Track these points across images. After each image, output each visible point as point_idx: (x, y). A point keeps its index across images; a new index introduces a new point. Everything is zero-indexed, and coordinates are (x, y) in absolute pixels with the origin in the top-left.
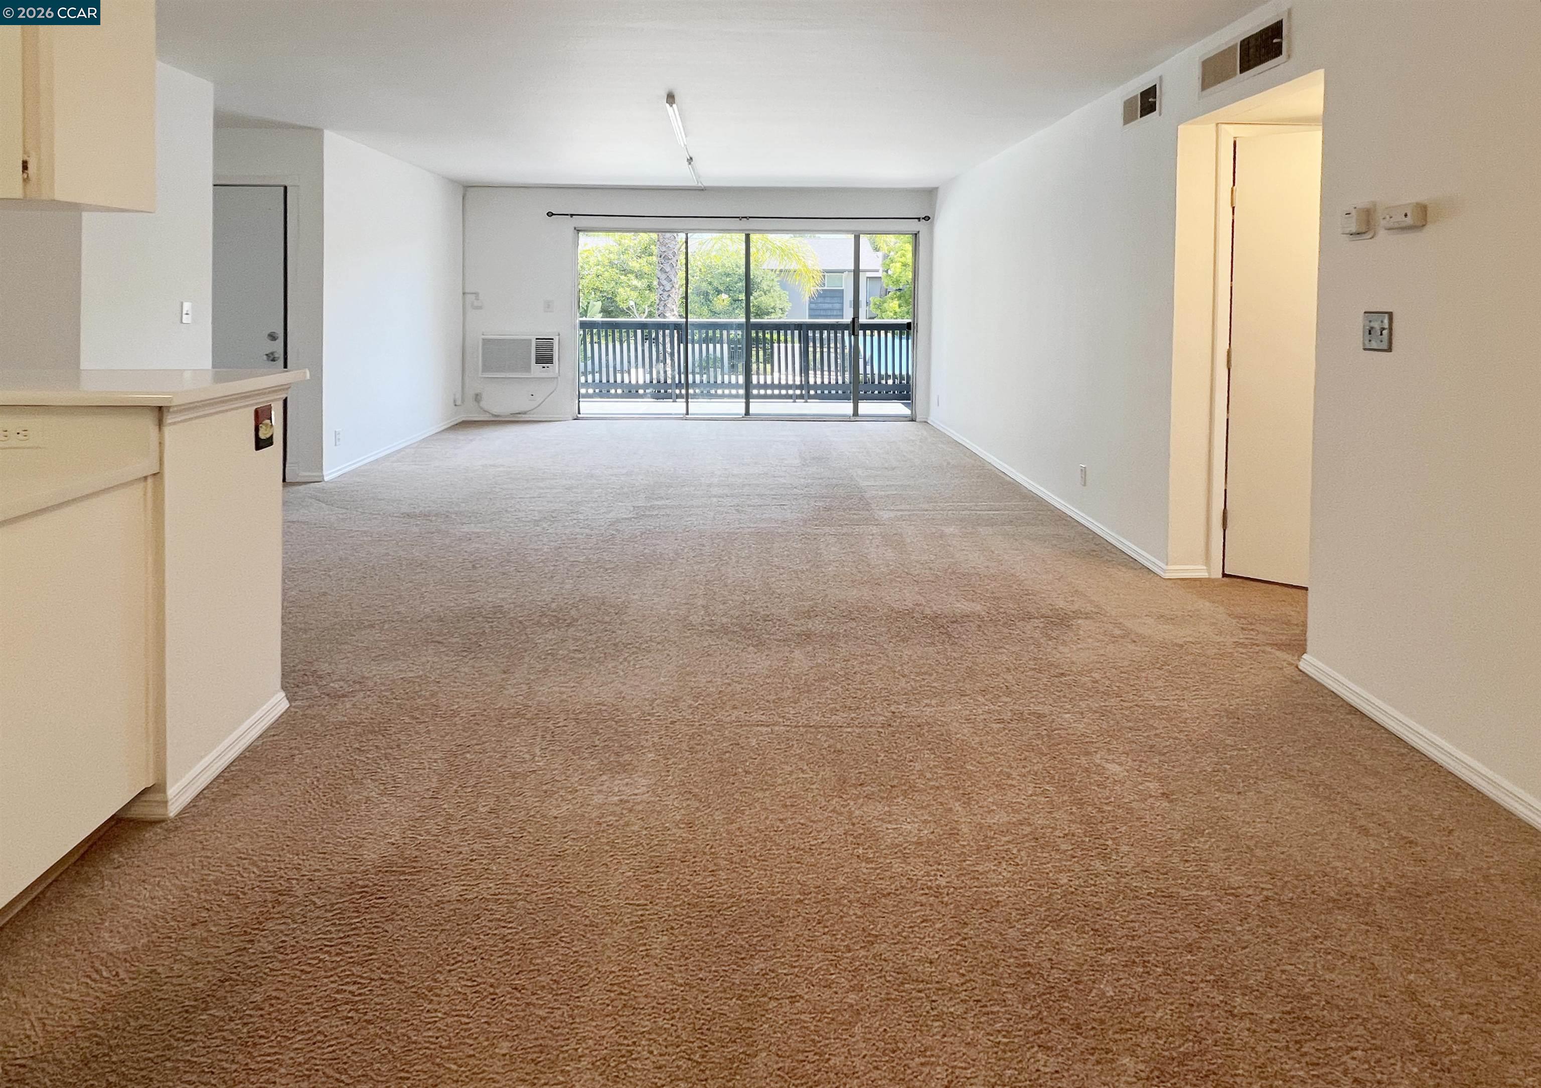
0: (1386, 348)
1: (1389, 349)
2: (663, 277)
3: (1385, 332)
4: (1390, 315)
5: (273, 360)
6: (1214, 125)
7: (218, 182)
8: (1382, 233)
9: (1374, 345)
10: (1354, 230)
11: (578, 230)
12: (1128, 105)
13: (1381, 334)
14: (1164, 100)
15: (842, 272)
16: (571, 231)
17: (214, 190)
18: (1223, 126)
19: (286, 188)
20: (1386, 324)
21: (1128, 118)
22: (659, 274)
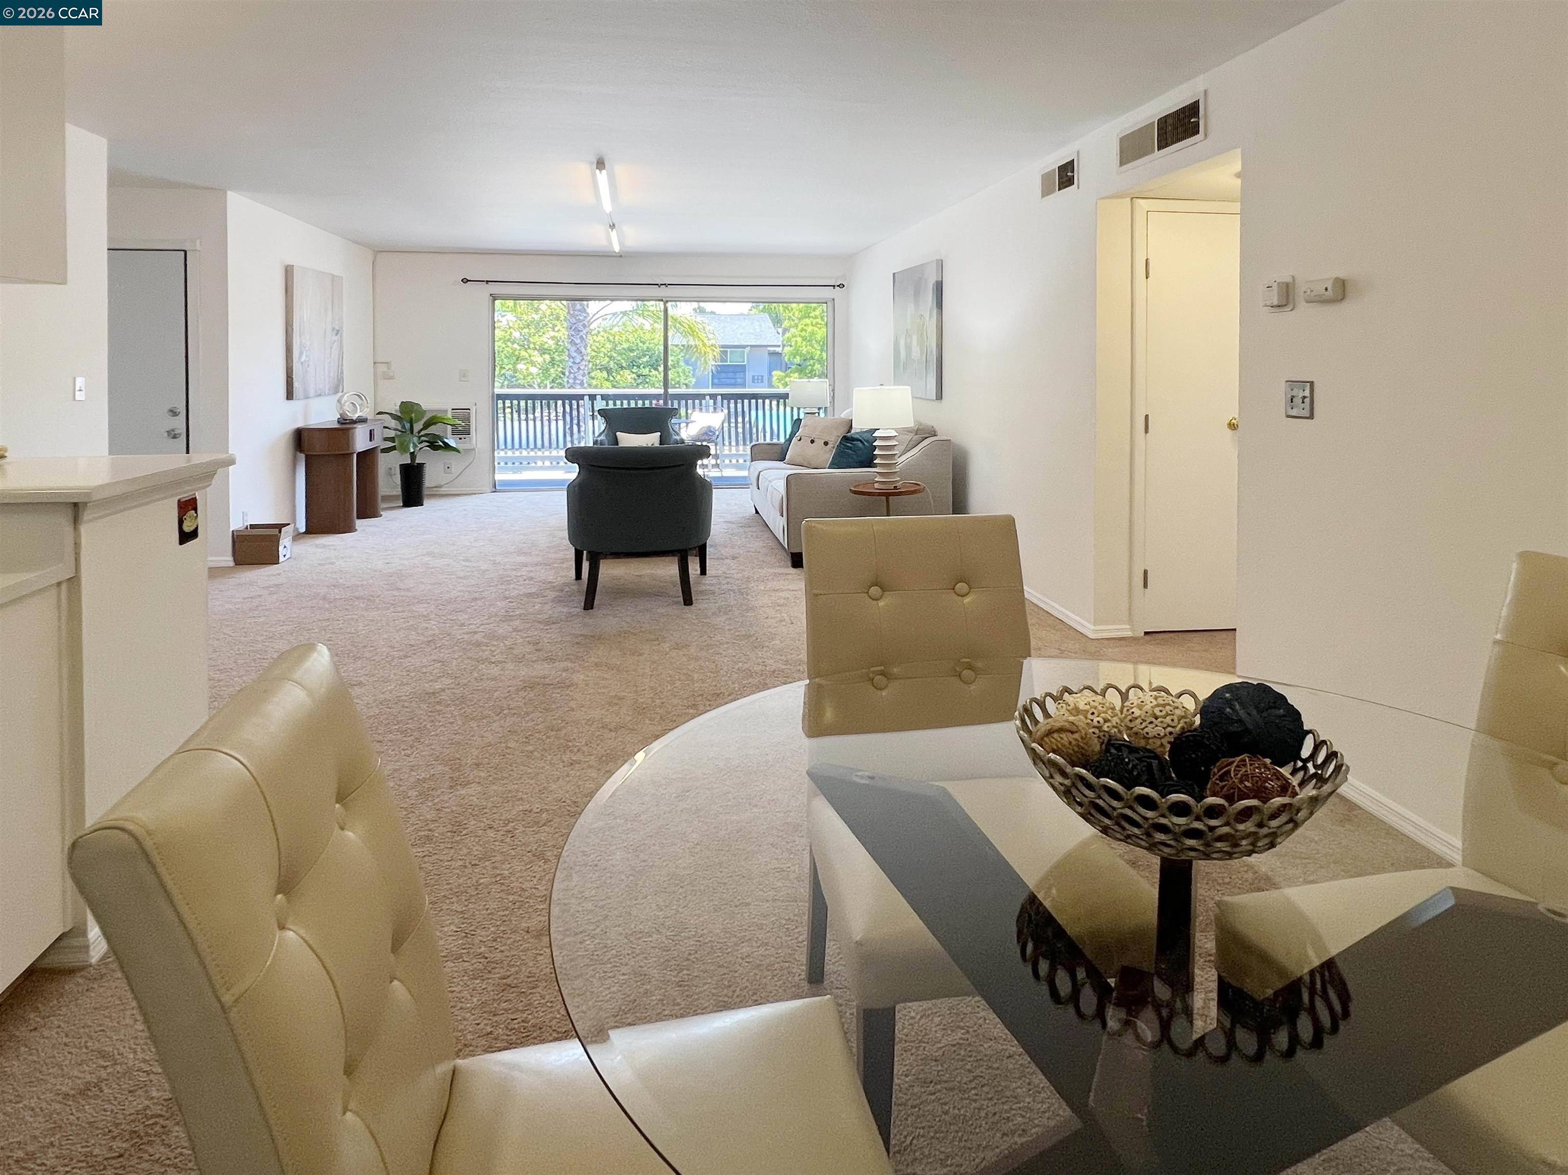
0: (1308, 416)
1: (1311, 417)
2: (573, 349)
3: (1307, 400)
4: (1312, 383)
5: (175, 437)
6: (1129, 199)
7: (111, 247)
8: (1302, 306)
9: (1294, 412)
10: (1276, 303)
11: (494, 298)
12: (1046, 178)
13: (1303, 402)
14: (1082, 174)
15: (744, 347)
16: (487, 299)
17: (108, 253)
18: (1138, 200)
19: (185, 252)
20: (1307, 393)
21: (1047, 191)
22: (569, 346)
